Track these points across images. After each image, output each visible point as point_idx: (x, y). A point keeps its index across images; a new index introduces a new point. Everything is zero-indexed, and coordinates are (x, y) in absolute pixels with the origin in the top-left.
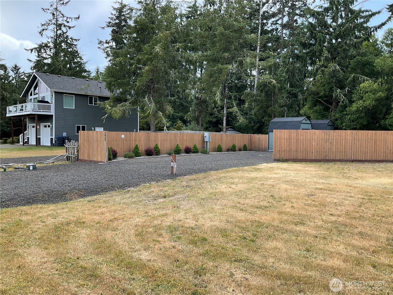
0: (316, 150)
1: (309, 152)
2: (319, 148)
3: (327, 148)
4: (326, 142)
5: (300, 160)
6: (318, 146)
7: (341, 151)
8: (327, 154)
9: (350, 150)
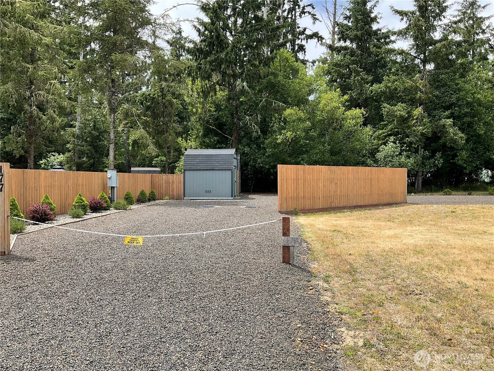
0: (323, 195)
1: (316, 197)
2: (325, 192)
3: (333, 191)
4: (331, 183)
5: (308, 210)
6: (325, 188)
7: (345, 195)
8: (333, 200)
9: (352, 192)
